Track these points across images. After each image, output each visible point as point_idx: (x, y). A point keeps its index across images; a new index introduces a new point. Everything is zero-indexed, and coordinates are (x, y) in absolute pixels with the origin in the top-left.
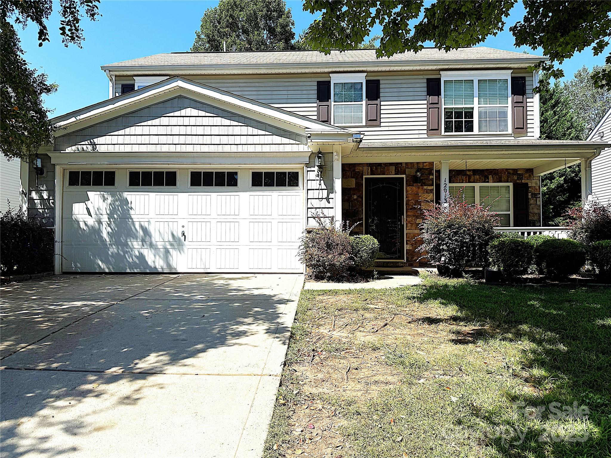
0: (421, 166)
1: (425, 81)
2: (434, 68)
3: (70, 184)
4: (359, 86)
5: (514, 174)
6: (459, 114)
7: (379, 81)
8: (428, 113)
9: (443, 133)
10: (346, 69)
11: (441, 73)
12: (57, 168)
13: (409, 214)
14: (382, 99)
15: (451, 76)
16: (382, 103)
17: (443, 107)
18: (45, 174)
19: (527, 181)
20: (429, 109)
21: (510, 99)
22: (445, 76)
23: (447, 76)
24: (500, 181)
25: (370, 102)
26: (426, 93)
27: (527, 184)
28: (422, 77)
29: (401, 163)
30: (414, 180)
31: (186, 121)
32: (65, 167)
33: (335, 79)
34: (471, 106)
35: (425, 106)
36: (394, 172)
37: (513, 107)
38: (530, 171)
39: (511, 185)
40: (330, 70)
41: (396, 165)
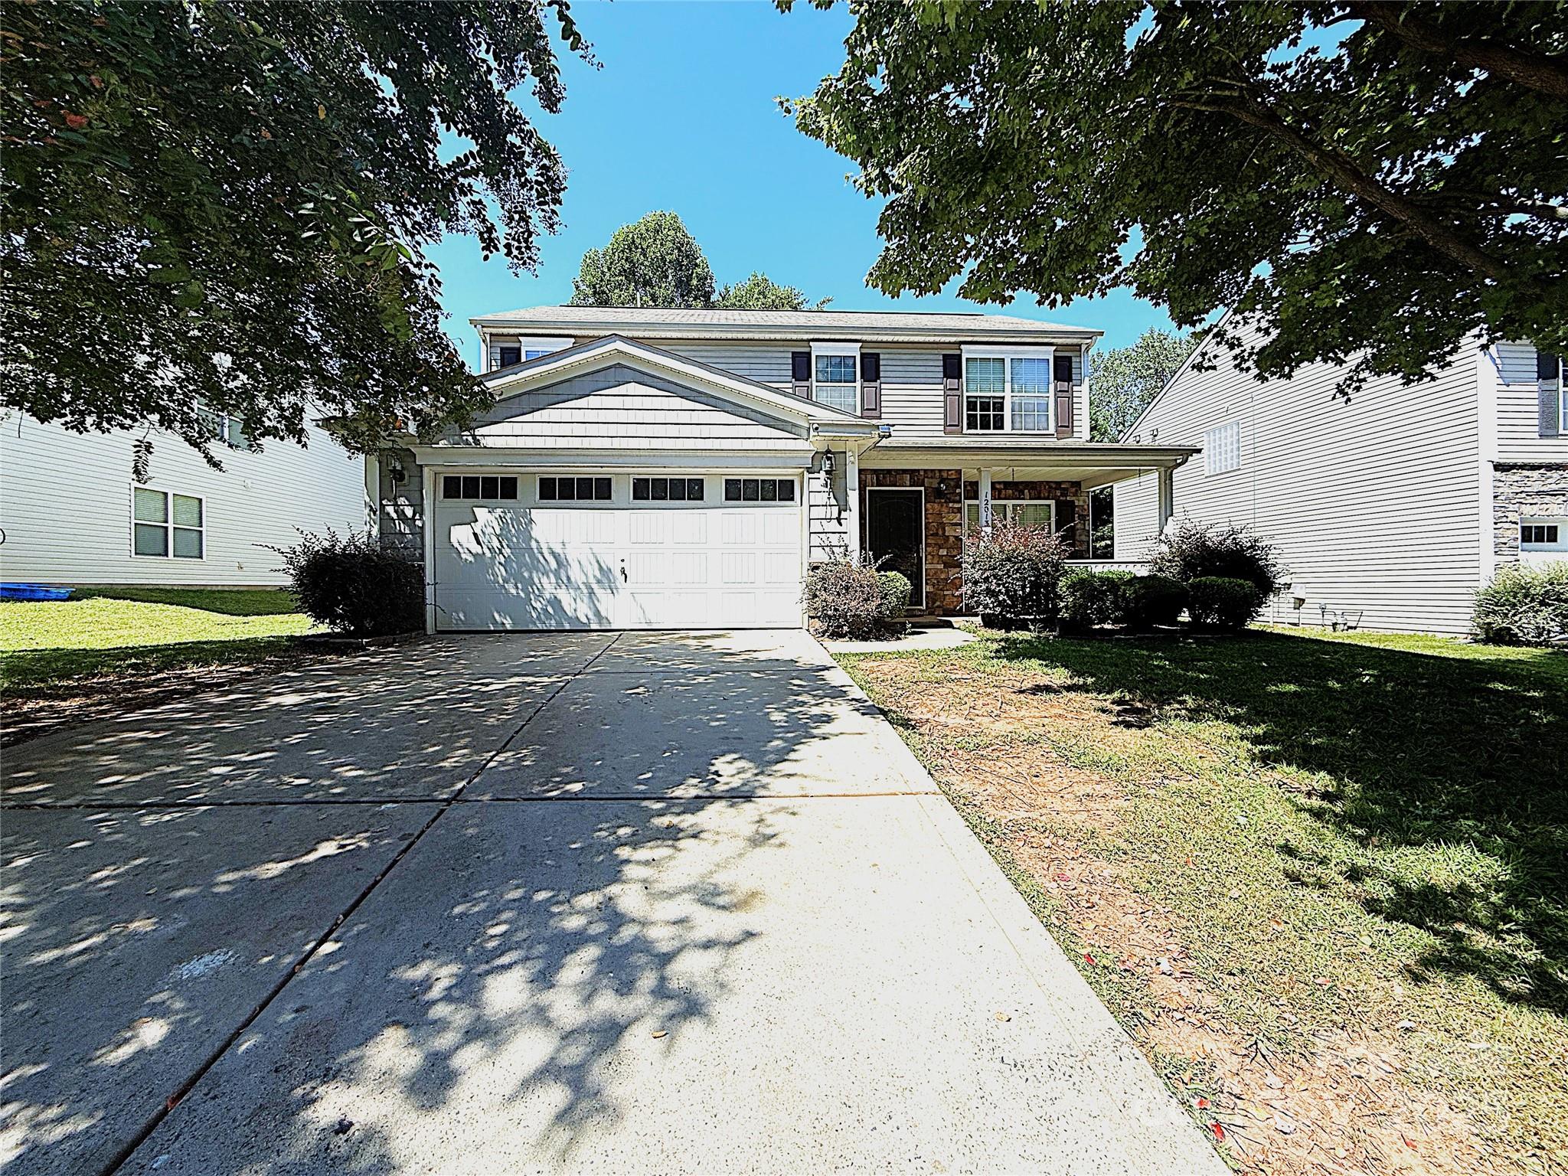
0: (945, 475)
1: (941, 357)
2: (953, 339)
3: (445, 497)
4: (851, 362)
5: (1056, 489)
6: (985, 406)
7: (878, 355)
8: (945, 402)
9: (965, 431)
10: (833, 337)
11: (962, 347)
12: (426, 470)
13: (929, 541)
14: (882, 380)
15: (975, 352)
16: (883, 386)
17: (965, 394)
18: (406, 481)
19: (1073, 498)
20: (946, 396)
21: (1052, 387)
22: (967, 352)
23: (969, 352)
24: (1039, 498)
25: (866, 384)
26: (941, 375)
27: (1073, 502)
28: (936, 352)
29: (918, 471)
30: (937, 494)
31: (629, 402)
32: (439, 469)
33: (817, 349)
34: (1001, 394)
35: (942, 393)
36: (908, 483)
37: (1056, 398)
38: (1077, 485)
39: (1052, 503)
40: (811, 336)
41: (912, 472)
